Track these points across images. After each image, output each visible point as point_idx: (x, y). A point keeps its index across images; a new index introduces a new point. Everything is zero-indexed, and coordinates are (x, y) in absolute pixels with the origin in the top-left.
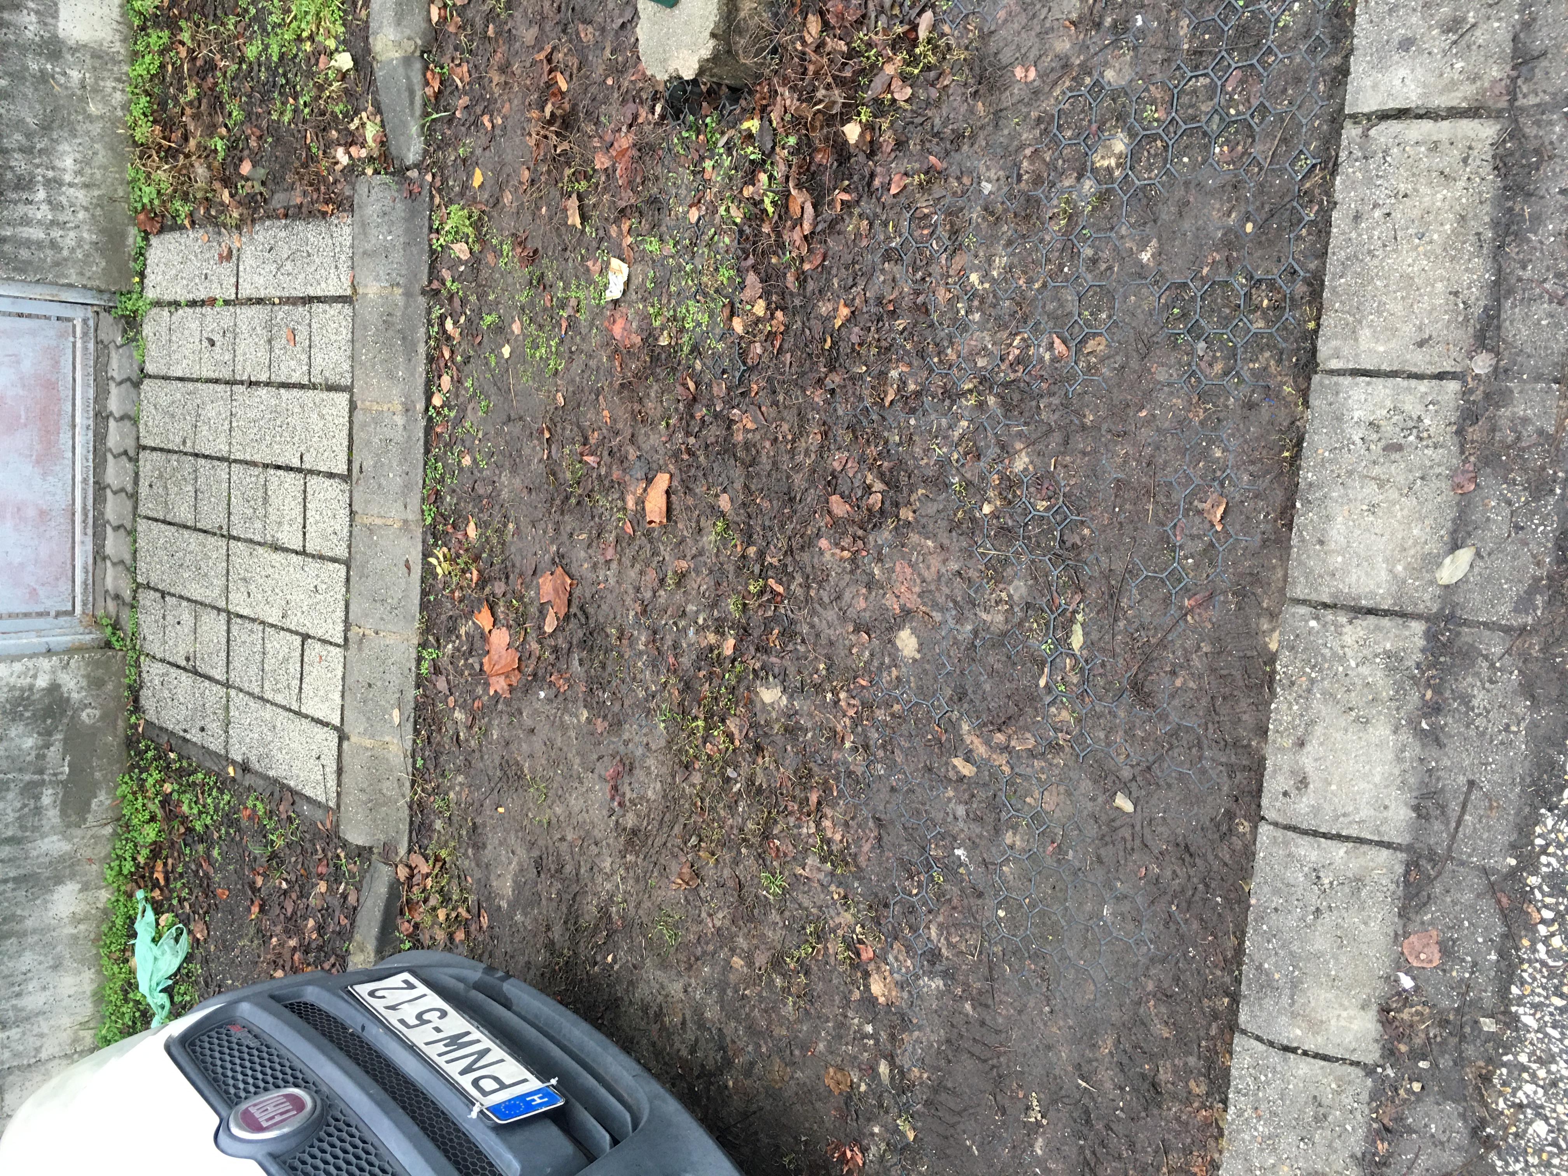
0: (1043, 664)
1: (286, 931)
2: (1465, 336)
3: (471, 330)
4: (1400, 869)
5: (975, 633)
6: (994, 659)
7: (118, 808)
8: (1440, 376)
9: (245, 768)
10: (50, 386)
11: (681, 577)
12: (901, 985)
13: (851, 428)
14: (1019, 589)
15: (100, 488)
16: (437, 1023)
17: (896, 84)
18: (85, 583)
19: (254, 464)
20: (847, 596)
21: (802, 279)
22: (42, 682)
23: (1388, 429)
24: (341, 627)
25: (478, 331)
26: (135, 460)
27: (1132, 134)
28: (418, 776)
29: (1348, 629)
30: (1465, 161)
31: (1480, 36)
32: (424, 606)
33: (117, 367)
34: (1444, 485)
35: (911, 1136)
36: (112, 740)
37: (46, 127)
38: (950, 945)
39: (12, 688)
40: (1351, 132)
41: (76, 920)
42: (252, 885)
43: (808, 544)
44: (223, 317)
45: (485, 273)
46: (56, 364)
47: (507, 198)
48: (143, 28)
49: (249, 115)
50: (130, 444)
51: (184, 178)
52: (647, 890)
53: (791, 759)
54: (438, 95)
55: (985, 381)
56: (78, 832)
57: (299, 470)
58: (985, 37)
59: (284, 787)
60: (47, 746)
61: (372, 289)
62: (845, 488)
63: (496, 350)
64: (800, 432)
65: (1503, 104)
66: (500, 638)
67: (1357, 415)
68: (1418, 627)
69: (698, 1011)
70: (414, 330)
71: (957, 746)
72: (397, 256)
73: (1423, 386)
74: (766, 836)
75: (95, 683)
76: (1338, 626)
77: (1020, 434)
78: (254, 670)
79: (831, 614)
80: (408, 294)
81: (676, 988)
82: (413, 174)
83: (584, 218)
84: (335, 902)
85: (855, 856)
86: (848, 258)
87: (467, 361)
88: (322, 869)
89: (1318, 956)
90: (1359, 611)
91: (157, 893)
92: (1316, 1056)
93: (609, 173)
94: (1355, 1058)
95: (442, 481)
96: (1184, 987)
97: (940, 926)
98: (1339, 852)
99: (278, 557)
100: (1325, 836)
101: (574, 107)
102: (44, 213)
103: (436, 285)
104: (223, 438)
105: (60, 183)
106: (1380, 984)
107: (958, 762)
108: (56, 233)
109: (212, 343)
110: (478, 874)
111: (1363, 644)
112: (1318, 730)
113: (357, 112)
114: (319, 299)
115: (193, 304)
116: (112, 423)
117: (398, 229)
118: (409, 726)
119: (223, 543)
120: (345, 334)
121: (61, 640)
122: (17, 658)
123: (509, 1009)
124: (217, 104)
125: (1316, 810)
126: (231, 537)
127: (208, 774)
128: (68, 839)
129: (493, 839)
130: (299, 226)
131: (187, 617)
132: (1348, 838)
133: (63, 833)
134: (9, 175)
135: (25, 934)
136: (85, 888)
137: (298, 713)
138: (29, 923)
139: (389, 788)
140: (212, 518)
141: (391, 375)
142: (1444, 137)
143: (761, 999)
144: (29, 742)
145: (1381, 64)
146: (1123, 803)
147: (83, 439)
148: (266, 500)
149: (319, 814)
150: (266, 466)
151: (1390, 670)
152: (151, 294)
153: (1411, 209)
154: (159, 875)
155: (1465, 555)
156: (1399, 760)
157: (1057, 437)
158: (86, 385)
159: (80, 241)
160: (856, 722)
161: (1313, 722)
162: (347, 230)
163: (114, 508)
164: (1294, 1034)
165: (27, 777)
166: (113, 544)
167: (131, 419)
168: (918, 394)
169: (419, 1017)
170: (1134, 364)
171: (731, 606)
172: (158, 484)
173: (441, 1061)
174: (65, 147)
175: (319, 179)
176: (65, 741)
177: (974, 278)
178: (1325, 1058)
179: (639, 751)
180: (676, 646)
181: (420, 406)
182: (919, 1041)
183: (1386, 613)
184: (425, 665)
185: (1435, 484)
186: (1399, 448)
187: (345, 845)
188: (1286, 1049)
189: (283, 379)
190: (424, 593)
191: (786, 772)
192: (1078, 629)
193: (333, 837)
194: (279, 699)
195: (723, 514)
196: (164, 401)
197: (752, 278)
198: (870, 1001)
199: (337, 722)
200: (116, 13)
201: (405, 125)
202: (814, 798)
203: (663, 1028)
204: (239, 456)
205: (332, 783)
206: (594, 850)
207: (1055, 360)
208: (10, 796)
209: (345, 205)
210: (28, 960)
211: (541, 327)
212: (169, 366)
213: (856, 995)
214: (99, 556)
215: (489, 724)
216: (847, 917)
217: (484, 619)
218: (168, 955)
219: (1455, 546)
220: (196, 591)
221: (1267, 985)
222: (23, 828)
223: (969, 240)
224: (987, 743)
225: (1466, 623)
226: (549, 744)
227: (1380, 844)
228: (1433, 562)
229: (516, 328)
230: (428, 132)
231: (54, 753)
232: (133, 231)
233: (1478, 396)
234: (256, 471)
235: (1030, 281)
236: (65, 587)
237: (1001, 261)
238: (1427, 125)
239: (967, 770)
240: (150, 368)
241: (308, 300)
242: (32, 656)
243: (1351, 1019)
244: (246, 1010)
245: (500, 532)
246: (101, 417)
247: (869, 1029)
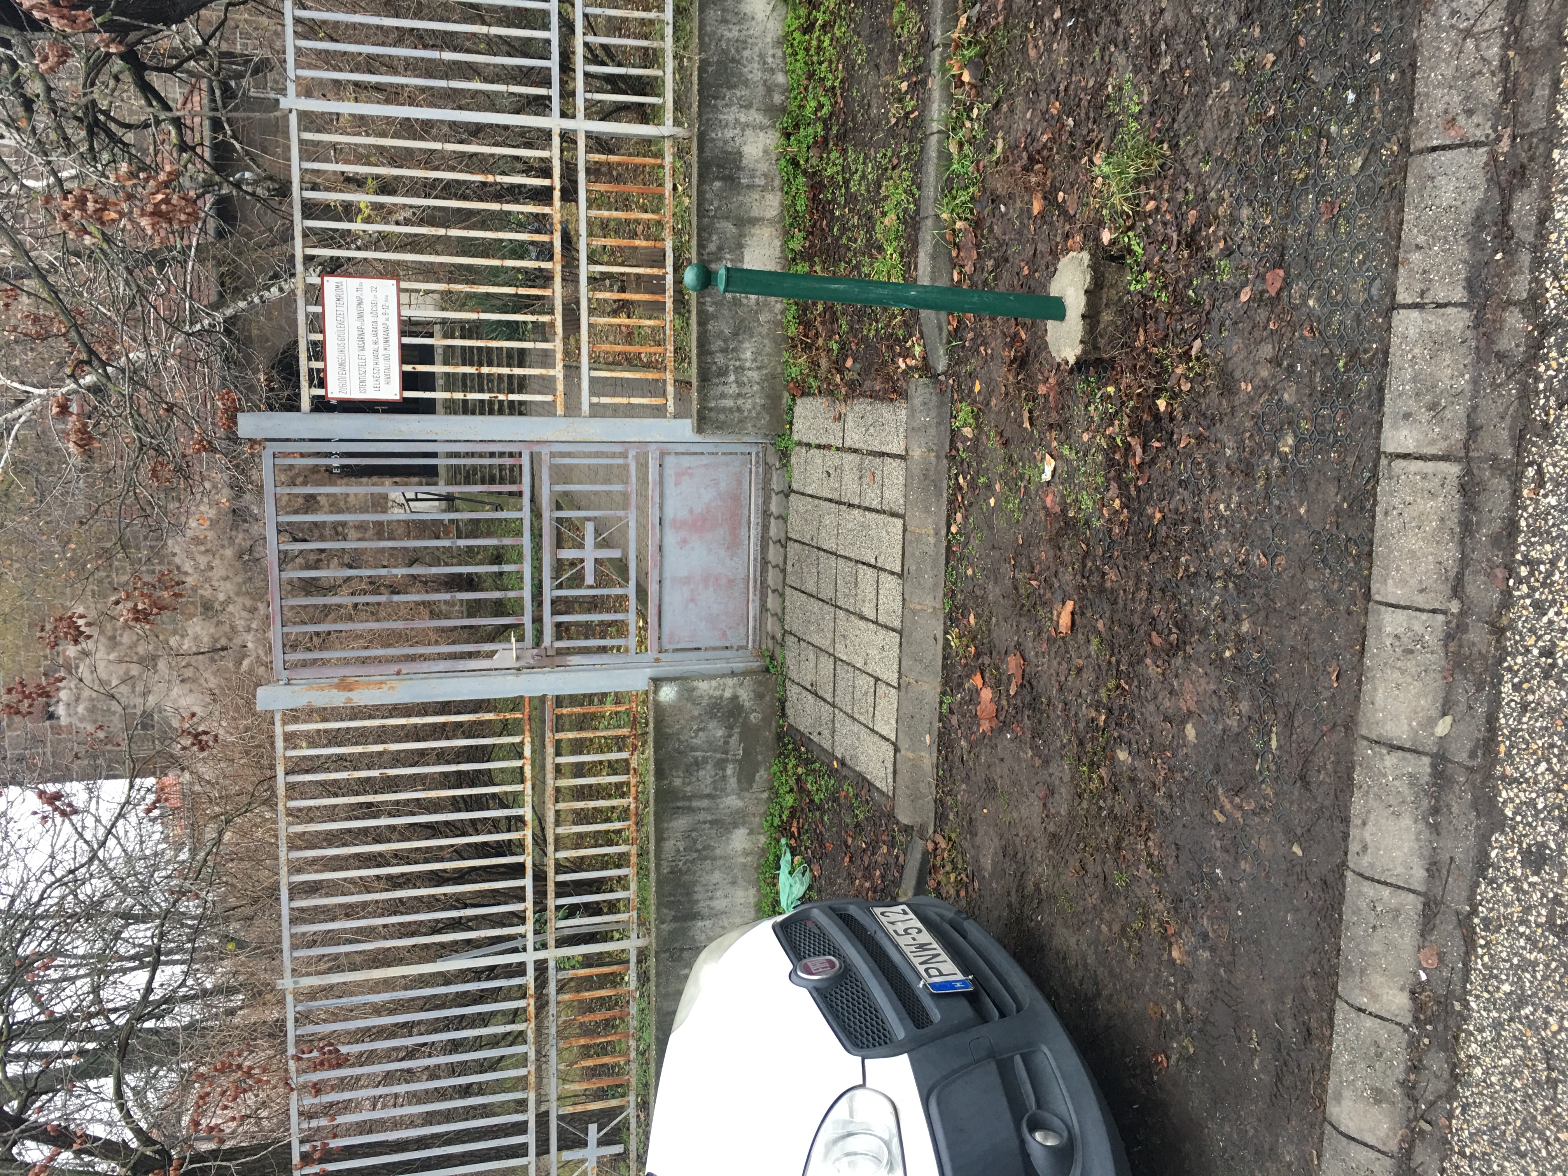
0: (1257, 756)
1: (864, 876)
2: (1447, 589)
3: (973, 485)
4: (1420, 907)
5: (1224, 731)
6: (1234, 749)
7: (770, 781)
8: (1434, 611)
9: (843, 763)
10: (736, 498)
11: (1079, 670)
12: (1188, 953)
13: (1163, 590)
14: (1244, 706)
15: (765, 562)
16: (915, 935)
17: (1183, 381)
18: (755, 628)
19: (850, 559)
20: (1160, 697)
21: (1138, 489)
22: (728, 694)
23: (1405, 640)
24: (896, 675)
25: (977, 487)
26: (784, 547)
27: (1296, 436)
28: (940, 781)
29: (1387, 757)
30: (1442, 485)
31: (1448, 414)
32: (944, 667)
33: (776, 484)
34: (1438, 676)
35: (1192, 1050)
36: (768, 735)
37: (736, 334)
38: (1214, 931)
39: (711, 697)
40: (1384, 462)
41: (746, 853)
42: (846, 842)
43: (1140, 661)
44: (833, 459)
45: (981, 448)
46: (740, 483)
47: (993, 402)
48: (794, 259)
49: (852, 328)
50: (782, 536)
51: (815, 364)
52: (1059, 875)
53: (1132, 800)
54: (956, 330)
55: (1228, 573)
56: (747, 795)
57: (875, 567)
58: (1227, 360)
59: (864, 779)
60: (730, 736)
61: (916, 453)
62: (1160, 628)
63: (986, 501)
64: (1137, 589)
65: (1462, 454)
66: (987, 694)
67: (1388, 629)
68: (1426, 760)
69: (1084, 958)
70: (941, 481)
71: (1215, 803)
72: (932, 431)
73: (1424, 616)
74: (1118, 848)
75: (759, 696)
76: (1382, 755)
77: (1245, 609)
78: (848, 697)
79: (1152, 708)
80: (938, 457)
81: (1072, 941)
82: (942, 378)
83: (1031, 424)
84: (892, 861)
85: (1165, 867)
86: (1161, 482)
87: (971, 505)
88: (885, 838)
89: (1375, 954)
90: (1394, 748)
91: (793, 842)
92: (1376, 1016)
93: (1046, 397)
94: (1398, 1020)
95: (955, 584)
96: (1322, 968)
97: (1209, 918)
98: (1386, 892)
99: (862, 623)
100: (1379, 882)
101: (1028, 352)
102: (733, 389)
103: (954, 453)
104: (833, 540)
105: (742, 368)
106: (1411, 976)
107: (1216, 812)
108: (740, 402)
109: (829, 475)
110: (973, 852)
111: (1395, 767)
112: (1372, 817)
113: (911, 336)
114: (888, 455)
115: (819, 447)
116: (772, 520)
117: (933, 413)
118: (935, 748)
119: (832, 609)
120: (902, 480)
121: (739, 666)
122: (713, 677)
123: (965, 938)
124: (834, 319)
125: (1372, 865)
126: (836, 606)
127: (822, 764)
128: (741, 798)
129: (981, 829)
130: (878, 405)
131: (812, 657)
132: (1391, 885)
133: (738, 795)
134: (714, 368)
135: (714, 859)
136: (751, 832)
137: (872, 730)
138: (718, 852)
139: (923, 788)
140: (827, 593)
141: (927, 510)
142: (1430, 471)
143: (1116, 954)
144: (720, 733)
145: (1395, 426)
146: (1296, 849)
147: (755, 532)
148: (856, 584)
149: (883, 800)
150: (857, 562)
151: (1411, 785)
152: (796, 437)
153: (1413, 511)
154: (794, 829)
155: (1448, 719)
156: (1418, 840)
157: (1262, 614)
158: (757, 496)
159: (754, 405)
160: (1165, 780)
161: (1369, 812)
162: (904, 412)
163: (773, 578)
164: (1363, 1001)
165: (718, 756)
166: (772, 602)
167: (783, 518)
168: (1195, 574)
169: (906, 930)
170: (1299, 575)
171: (1103, 693)
172: (797, 565)
173: (911, 956)
174: (747, 345)
175: (888, 378)
176: (741, 733)
177: (1222, 507)
178: (1382, 1018)
179: (1057, 782)
180: (1076, 714)
181: (944, 532)
182: (1196, 990)
183: (1409, 750)
184: (945, 706)
185: (1433, 675)
186: (1411, 652)
187: (898, 823)
188: (1360, 1010)
189: (867, 504)
190: (945, 658)
191: (1129, 806)
192: (1274, 736)
193: (891, 816)
194: (862, 719)
195: (1100, 633)
196: (802, 509)
197: (1114, 486)
198: (1172, 962)
199: (893, 739)
200: (777, 253)
201: (937, 349)
202: (1144, 825)
203: (1066, 967)
204: (841, 553)
205: (890, 780)
206: (1033, 845)
207: (1261, 566)
208: (709, 767)
209: (903, 395)
210: (717, 876)
211: (1010, 490)
212: (805, 486)
213: (1166, 957)
214: (764, 608)
215: (980, 753)
216: (1160, 906)
217: (977, 680)
218: (798, 885)
219: (1444, 714)
220: (816, 639)
221: (1350, 969)
222: (715, 789)
223: (1220, 483)
224: (1231, 802)
225: (1451, 762)
226: (1011, 770)
227: (1409, 890)
228: (1431, 723)
229: (997, 487)
230: (950, 353)
231: (734, 740)
232: (786, 394)
233: (1453, 625)
234: (852, 564)
235: (1250, 514)
236: (742, 631)
237: (1235, 499)
238: (1420, 463)
239: (1221, 819)
240: (795, 486)
241: (882, 454)
242: (723, 676)
243: (1394, 996)
244: (816, 913)
245: (988, 622)
246: (766, 514)
247: (1172, 980)
